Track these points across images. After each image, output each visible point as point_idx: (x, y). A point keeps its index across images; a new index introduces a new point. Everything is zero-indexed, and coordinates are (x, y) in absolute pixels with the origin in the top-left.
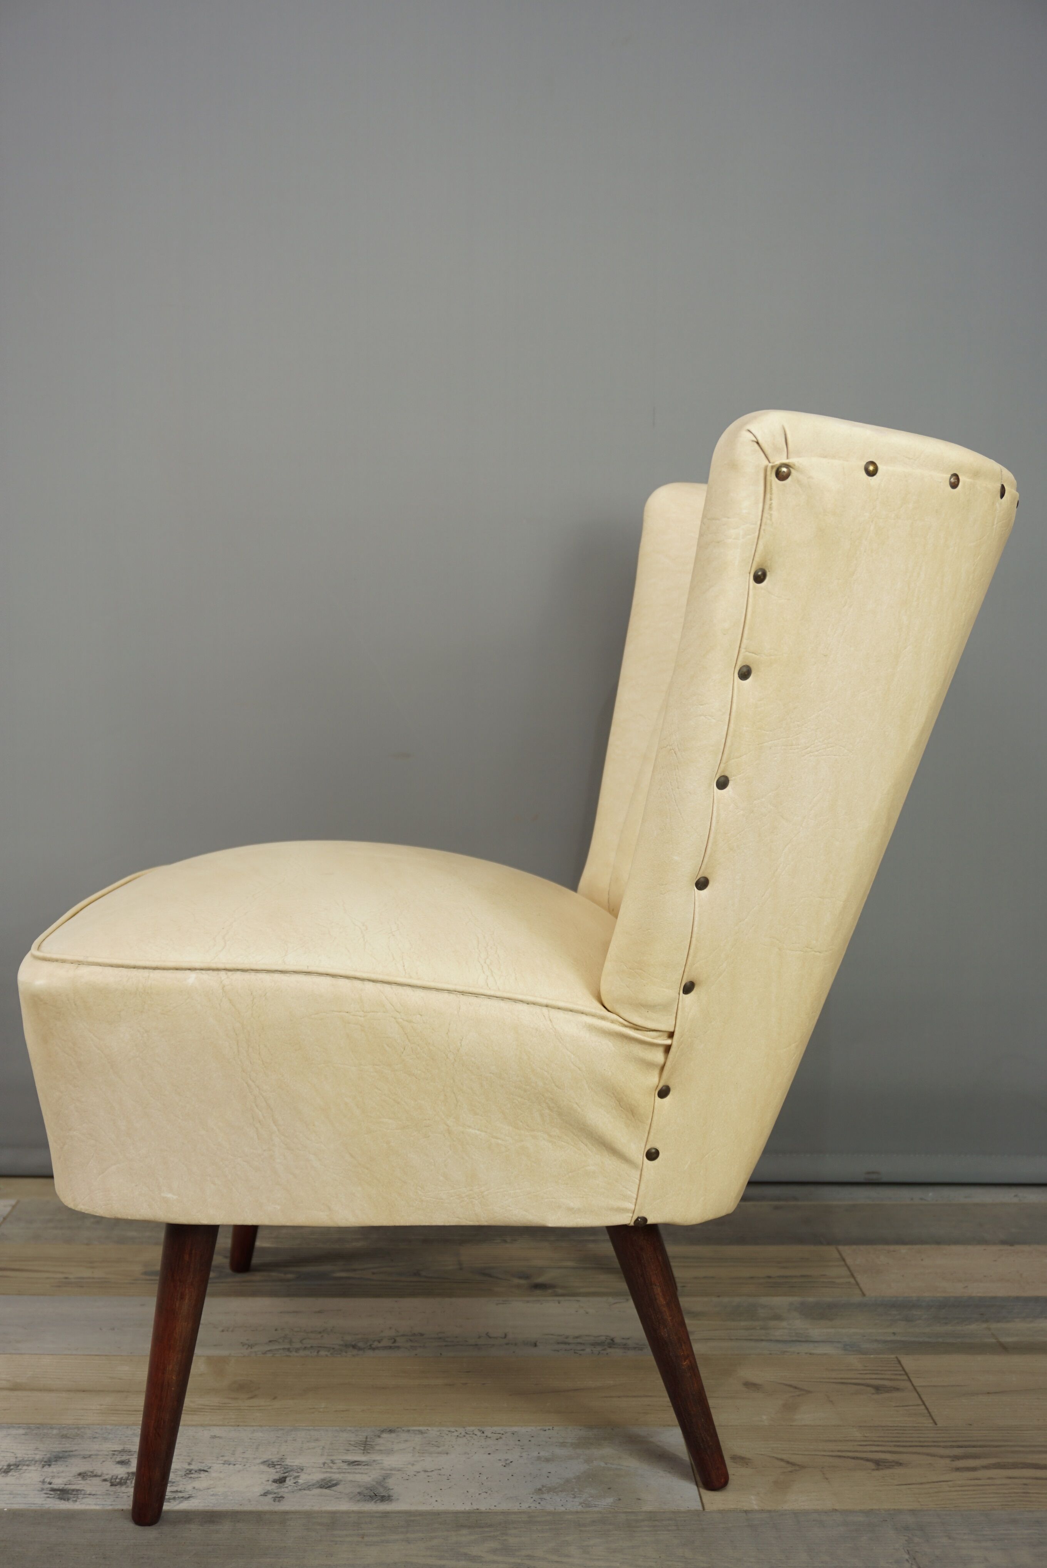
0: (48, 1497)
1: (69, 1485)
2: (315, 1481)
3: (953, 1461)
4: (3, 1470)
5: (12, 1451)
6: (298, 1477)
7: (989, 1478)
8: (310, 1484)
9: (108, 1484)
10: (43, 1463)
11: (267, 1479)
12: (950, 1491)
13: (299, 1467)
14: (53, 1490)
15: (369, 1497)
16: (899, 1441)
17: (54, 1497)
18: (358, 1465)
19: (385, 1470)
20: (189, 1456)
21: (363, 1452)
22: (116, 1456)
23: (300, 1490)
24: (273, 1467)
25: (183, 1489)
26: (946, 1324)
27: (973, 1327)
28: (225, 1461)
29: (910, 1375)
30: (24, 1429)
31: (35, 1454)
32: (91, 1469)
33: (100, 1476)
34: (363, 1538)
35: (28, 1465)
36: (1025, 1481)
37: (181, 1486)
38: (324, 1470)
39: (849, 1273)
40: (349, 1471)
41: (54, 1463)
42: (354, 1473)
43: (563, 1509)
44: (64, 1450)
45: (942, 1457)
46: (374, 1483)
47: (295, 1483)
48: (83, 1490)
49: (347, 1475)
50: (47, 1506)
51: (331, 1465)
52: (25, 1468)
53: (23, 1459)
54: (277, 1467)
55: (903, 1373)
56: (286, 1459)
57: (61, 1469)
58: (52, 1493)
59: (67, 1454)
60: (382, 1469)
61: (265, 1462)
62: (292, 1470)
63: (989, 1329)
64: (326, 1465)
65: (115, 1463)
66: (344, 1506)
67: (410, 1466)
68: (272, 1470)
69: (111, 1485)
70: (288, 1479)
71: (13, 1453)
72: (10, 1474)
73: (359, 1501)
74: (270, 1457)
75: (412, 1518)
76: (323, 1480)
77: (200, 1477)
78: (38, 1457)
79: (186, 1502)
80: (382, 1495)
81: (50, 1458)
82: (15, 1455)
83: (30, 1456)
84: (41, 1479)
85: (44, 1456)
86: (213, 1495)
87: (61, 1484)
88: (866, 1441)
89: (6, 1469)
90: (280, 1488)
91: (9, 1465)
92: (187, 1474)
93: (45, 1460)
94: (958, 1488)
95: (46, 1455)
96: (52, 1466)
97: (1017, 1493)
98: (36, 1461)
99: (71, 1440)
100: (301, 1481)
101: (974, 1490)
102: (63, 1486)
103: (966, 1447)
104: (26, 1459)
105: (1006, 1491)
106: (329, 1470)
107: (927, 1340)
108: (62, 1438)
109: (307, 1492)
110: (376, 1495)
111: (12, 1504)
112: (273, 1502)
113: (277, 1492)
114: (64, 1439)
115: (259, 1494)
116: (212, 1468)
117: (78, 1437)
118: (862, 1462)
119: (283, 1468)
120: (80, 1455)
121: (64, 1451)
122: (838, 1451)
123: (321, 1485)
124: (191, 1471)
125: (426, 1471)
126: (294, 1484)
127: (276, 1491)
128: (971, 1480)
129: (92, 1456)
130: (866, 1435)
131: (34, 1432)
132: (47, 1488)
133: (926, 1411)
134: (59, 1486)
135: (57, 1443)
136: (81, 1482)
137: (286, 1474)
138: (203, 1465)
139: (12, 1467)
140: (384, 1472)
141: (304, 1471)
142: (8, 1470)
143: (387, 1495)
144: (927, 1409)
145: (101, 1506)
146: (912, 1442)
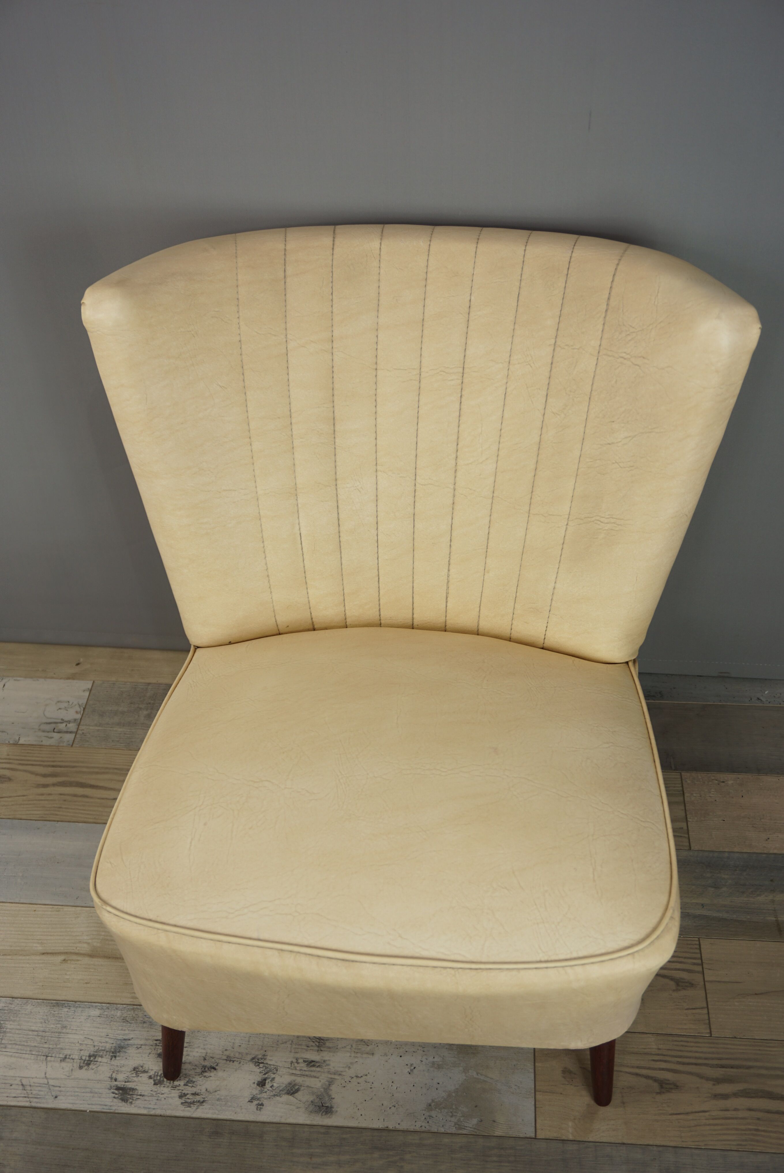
0: (114, 1097)
1: (127, 1082)
2: (284, 1085)
3: (714, 1085)
4: (86, 1062)
5: (91, 1037)
6: (273, 1079)
7: (736, 1110)
8: (281, 1088)
9: (152, 1081)
10: (111, 1054)
11: (253, 1081)
12: (705, 1125)
13: (275, 1067)
14: (118, 1088)
15: (318, 1108)
16: (681, 1057)
17: (118, 1098)
18: (314, 1066)
19: (331, 1074)
20: (204, 1049)
21: (316, 1048)
22: (157, 1047)
23: (274, 1095)
24: (258, 1065)
25: (199, 1091)
26: (743, 893)
27: (763, 899)
28: (228, 1057)
29: (705, 966)
30: (99, 1009)
31: (106, 1042)
32: (141, 1063)
33: (147, 1072)
34: (311, 1158)
35: (102, 1057)
36: (760, 1115)
37: (198, 1087)
38: (291, 1071)
39: (683, 814)
40: (307, 1073)
41: (118, 1054)
42: (311, 1076)
43: (442, 1130)
44: (125, 1037)
45: (708, 1079)
46: (322, 1090)
47: (271, 1087)
48: (136, 1089)
49: (306, 1079)
50: (114, 1109)
51: (296, 1065)
52: (100, 1059)
53: (98, 1049)
54: (261, 1065)
55: (699, 961)
56: (267, 1055)
57: (122, 1062)
58: (116, 1092)
59: (126, 1042)
60: (329, 1072)
61: (253, 1058)
62: (270, 1071)
63: (773, 901)
64: (293, 1064)
65: (157, 1056)
66: (302, 1117)
67: (347, 1069)
68: (257, 1070)
69: (154, 1084)
70: (267, 1081)
71: (92, 1040)
72: (91, 1066)
73: (311, 1112)
74: (257, 1053)
75: (344, 1136)
76: (290, 1084)
77: (211, 1076)
78: (108, 1046)
79: (201, 1107)
80: (327, 1105)
81: (115, 1047)
82: (93, 1042)
83: (103, 1044)
84: (109, 1075)
85: (111, 1045)
86: (218, 1100)
87: (123, 1081)
88: (658, 1055)
89: (88, 1060)
90: (261, 1092)
91: (90, 1056)
92: (203, 1072)
93: (112, 1050)
94: (712, 1122)
95: (113, 1043)
96: (117, 1058)
97: (750, 1130)
98: (107, 1051)
99: (129, 1024)
100: (275, 1084)
101: (722, 1125)
102: (124, 1083)
103: (727, 1068)
104: (100, 1048)
105: (743, 1127)
106: (294, 1072)
107: (725, 915)
108: (124, 1022)
109: (278, 1098)
110: (323, 1106)
111: (92, 1104)
112: (256, 1111)
113: (260, 1098)
114: (125, 1024)
115: (248, 1101)
116: (219, 1065)
117: (133, 1022)
118: (650, 1082)
119: (264, 1068)
120: (134, 1045)
121: (125, 1039)
122: (638, 1067)
123: (288, 1090)
124: (204, 1067)
125: (357, 1077)
126: (270, 1089)
127: (259, 1096)
128: (722, 1110)
129: (143, 1047)
130: (661, 1047)
131: (106, 1013)
132: (114, 1086)
133: (706, 1017)
134: (121, 1083)
135: (120, 1028)
136: (135, 1079)
137: (266, 1076)
138: (213, 1060)
139: (92, 1059)
140: (330, 1076)
141: (278, 1072)
142: (89, 1062)
143: (329, 1105)
144: (708, 1013)
145: (148, 1110)
146: (690, 1057)
